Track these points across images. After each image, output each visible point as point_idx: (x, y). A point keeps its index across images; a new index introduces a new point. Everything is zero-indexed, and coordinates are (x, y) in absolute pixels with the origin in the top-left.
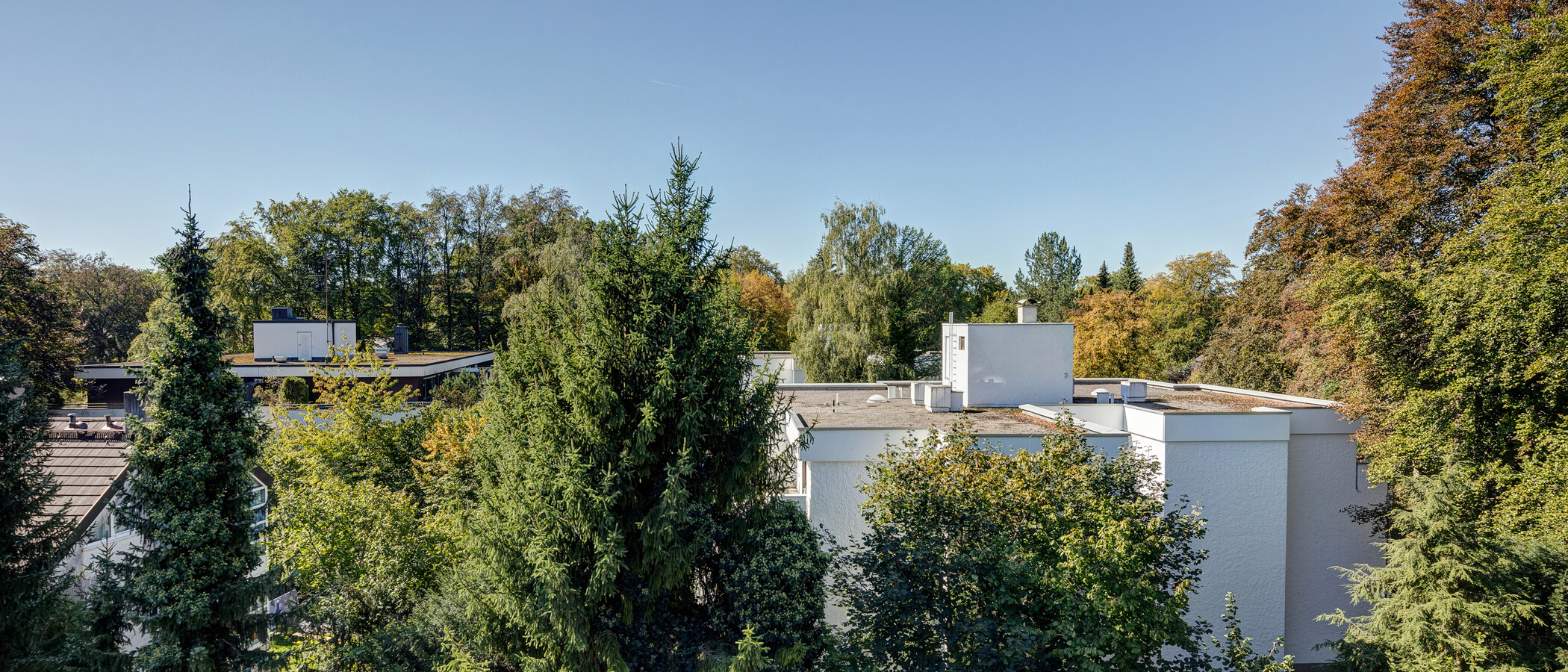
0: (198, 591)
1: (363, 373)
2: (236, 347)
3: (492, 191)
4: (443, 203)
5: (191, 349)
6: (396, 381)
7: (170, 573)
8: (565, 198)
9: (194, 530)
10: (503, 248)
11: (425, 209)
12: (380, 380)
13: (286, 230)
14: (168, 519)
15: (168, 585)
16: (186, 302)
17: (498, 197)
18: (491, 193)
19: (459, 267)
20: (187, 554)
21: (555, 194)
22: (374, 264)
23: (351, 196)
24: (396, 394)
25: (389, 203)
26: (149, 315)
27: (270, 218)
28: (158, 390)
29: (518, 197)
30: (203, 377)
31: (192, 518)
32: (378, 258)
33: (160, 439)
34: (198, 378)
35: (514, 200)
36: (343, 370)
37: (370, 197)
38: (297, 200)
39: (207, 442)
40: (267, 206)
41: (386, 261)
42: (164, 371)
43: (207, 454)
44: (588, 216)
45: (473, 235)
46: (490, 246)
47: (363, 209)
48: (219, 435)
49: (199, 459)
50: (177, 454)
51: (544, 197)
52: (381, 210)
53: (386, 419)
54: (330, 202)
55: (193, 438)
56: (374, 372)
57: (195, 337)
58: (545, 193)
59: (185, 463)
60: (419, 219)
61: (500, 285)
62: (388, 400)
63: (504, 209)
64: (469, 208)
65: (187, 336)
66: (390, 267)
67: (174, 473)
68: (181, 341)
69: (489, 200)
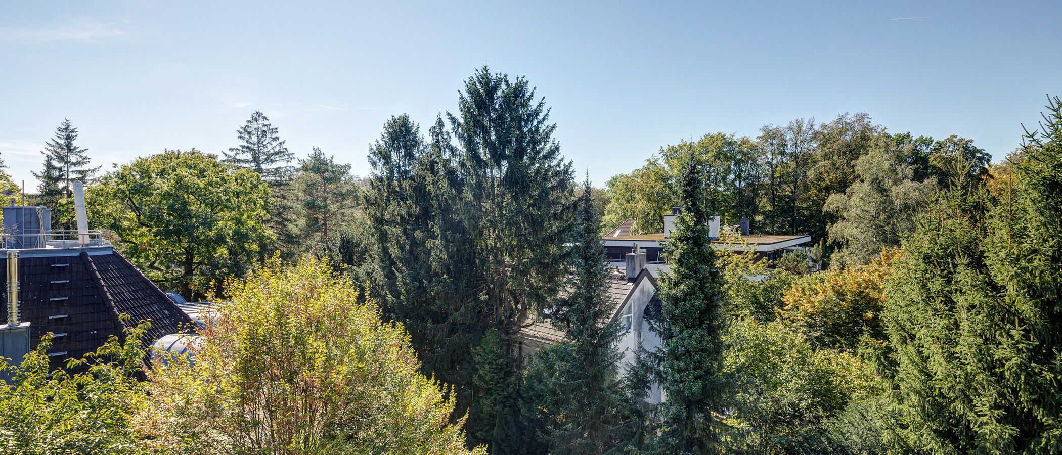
0: (696, 378)
1: (738, 248)
2: (649, 230)
3: (806, 122)
4: (770, 135)
5: (694, 232)
6: (758, 254)
7: (682, 364)
8: (866, 120)
9: (695, 341)
10: (815, 162)
11: (758, 140)
12: (747, 253)
13: (676, 161)
14: (681, 332)
15: (679, 371)
16: (690, 204)
17: (811, 126)
18: (806, 124)
19: (780, 177)
20: (690, 355)
21: (858, 118)
22: (724, 179)
23: (712, 137)
24: (758, 263)
25: (735, 139)
26: (606, 212)
27: (667, 156)
28: (676, 255)
29: (827, 124)
30: (699, 249)
31: (693, 333)
32: (727, 175)
33: (676, 284)
34: (696, 249)
35: (824, 126)
36: (725, 246)
37: (723, 137)
38: (681, 143)
39: (702, 288)
40: (665, 149)
41: (732, 176)
42: (680, 244)
43: (702, 296)
44: (886, 131)
45: (792, 155)
46: (804, 161)
47: (720, 144)
48: (708, 285)
49: (698, 298)
50: (686, 294)
51: (848, 121)
52: (730, 144)
53: (751, 278)
54: (699, 142)
55: (695, 285)
56: (743, 248)
57: (696, 225)
58: (849, 119)
59: (690, 300)
60: (754, 148)
61: (813, 188)
62: (752, 267)
63: (816, 134)
64: (789, 136)
65: (692, 224)
66: (735, 179)
67: (685, 305)
68: (688, 227)
69: (804, 129)
